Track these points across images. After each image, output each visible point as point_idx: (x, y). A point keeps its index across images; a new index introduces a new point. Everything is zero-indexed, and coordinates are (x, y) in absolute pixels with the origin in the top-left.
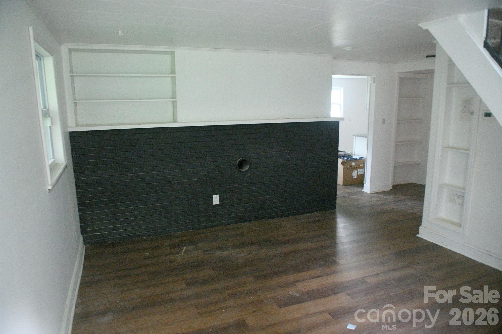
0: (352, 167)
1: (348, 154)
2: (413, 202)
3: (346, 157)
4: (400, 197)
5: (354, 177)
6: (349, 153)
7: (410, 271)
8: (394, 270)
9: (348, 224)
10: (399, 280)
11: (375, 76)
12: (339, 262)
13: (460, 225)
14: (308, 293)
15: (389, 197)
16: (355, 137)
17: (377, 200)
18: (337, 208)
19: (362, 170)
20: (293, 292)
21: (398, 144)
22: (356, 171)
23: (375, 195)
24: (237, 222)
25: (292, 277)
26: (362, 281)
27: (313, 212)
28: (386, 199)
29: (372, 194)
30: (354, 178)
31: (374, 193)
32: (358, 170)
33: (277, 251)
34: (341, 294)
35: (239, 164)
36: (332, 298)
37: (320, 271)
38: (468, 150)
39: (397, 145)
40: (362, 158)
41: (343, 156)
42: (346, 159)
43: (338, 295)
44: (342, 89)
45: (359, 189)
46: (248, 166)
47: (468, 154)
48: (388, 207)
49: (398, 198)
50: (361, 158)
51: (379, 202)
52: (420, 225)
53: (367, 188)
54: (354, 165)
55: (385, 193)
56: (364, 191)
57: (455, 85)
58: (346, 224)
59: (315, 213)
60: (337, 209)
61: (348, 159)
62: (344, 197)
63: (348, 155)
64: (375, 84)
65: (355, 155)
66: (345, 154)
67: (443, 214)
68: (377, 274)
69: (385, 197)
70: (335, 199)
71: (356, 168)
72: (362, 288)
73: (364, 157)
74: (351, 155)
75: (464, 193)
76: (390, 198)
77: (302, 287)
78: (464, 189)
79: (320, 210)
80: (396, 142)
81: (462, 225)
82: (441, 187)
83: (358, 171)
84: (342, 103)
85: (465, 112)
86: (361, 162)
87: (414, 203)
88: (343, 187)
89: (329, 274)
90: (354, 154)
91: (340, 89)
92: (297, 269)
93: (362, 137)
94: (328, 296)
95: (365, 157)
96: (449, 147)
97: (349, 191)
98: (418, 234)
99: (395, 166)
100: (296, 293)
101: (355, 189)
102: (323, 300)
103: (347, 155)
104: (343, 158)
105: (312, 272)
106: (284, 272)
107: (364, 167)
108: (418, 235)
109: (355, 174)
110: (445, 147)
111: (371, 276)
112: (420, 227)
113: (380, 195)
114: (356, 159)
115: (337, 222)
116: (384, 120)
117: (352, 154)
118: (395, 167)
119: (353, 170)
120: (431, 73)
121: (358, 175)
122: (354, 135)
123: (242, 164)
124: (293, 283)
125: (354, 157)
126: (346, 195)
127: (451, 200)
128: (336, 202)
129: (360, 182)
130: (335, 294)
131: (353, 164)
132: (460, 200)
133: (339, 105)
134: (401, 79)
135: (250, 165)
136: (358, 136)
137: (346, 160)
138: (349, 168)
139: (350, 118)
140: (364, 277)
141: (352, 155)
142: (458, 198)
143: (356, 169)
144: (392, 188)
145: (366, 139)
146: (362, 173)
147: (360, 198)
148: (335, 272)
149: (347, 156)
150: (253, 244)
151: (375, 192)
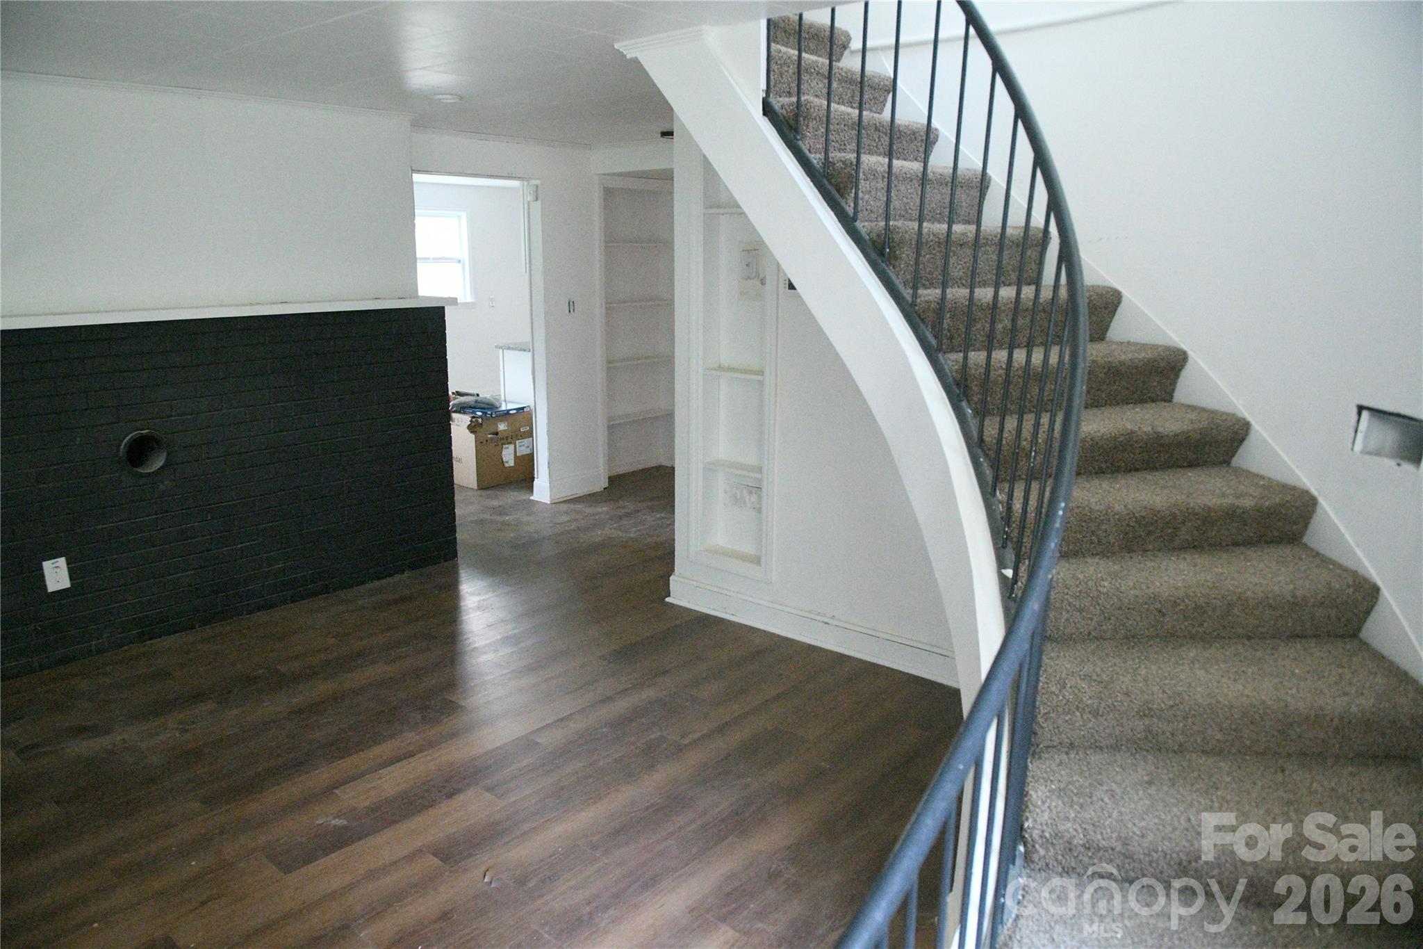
0: (499, 436)
1: (485, 401)
2: (658, 516)
3: (481, 408)
4: (629, 505)
5: (507, 462)
6: (488, 396)
7: (649, 694)
8: (610, 699)
9: (490, 595)
10: (620, 724)
11: (538, 182)
12: (463, 703)
13: (757, 561)
14: (373, 809)
15: (599, 510)
16: (501, 351)
17: (569, 521)
18: (460, 554)
19: (526, 441)
20: (328, 817)
21: (612, 367)
22: (511, 447)
23: (564, 507)
24: (141, 638)
25: (322, 776)
26: (528, 743)
27: (391, 575)
28: (594, 515)
29: (557, 505)
30: (506, 465)
31: (562, 502)
32: (517, 442)
33: (276, 705)
34: (470, 793)
35: (128, 452)
36: (444, 807)
37: (410, 738)
38: (761, 373)
39: (610, 368)
40: (525, 410)
41: (471, 407)
42: (479, 413)
43: (460, 798)
44: (464, 215)
45: (523, 496)
46: (165, 455)
47: (761, 383)
48: (598, 535)
49: (623, 508)
50: (523, 408)
51: (574, 526)
52: (671, 571)
53: (542, 491)
54: (505, 430)
55: (591, 498)
56: (536, 499)
57: (722, 211)
58: (485, 597)
59: (397, 578)
60: (460, 559)
61: (485, 413)
62: (482, 521)
63: (488, 404)
64: (539, 203)
65: (505, 401)
66: (476, 402)
67: (721, 538)
68: (568, 718)
69: (589, 510)
70: (452, 529)
71: (511, 438)
72: (525, 763)
73: (529, 406)
74: (494, 402)
75: (760, 480)
76: (603, 509)
77: (357, 797)
78: (760, 469)
79: (413, 567)
80: (609, 362)
81: (763, 561)
82: (710, 469)
83: (515, 447)
84: (465, 254)
85: (749, 278)
86: (521, 421)
87: (659, 519)
88: (479, 492)
89: (432, 744)
90: (503, 398)
91: (459, 217)
92: (339, 748)
93: (521, 350)
94: (431, 805)
95: (532, 405)
96: (720, 368)
97: (495, 503)
98: (669, 595)
99: (608, 427)
100: (335, 818)
101: (511, 497)
102: (418, 821)
103: (484, 403)
104: (472, 413)
105: (385, 749)
106: (300, 765)
107: (530, 434)
108: (667, 600)
109: (508, 456)
110: (712, 369)
111: (548, 725)
112: (672, 578)
113: (579, 507)
114: (507, 413)
115: (462, 593)
116: (571, 303)
117: (498, 400)
118: (612, 428)
119: (503, 444)
120: (667, 176)
121: (516, 457)
122: (498, 347)
123: (140, 450)
124: (329, 791)
125: (503, 408)
126: (487, 516)
127: (736, 501)
128: (455, 538)
129: (524, 475)
130: (450, 796)
131: (502, 427)
132: (754, 498)
133: (459, 261)
134: (608, 192)
135: (169, 454)
136: (509, 348)
137: (480, 417)
138: (492, 439)
139: (492, 300)
140: (533, 732)
141: (498, 404)
142: (751, 493)
143: (509, 440)
144: (607, 485)
145: (530, 354)
146: (528, 451)
147: (525, 519)
148: (454, 735)
149: (483, 406)
150: (199, 697)
151: (565, 499)
